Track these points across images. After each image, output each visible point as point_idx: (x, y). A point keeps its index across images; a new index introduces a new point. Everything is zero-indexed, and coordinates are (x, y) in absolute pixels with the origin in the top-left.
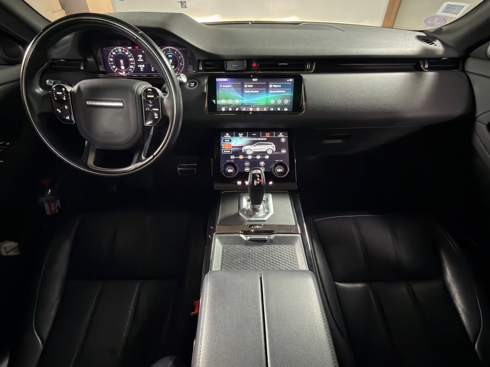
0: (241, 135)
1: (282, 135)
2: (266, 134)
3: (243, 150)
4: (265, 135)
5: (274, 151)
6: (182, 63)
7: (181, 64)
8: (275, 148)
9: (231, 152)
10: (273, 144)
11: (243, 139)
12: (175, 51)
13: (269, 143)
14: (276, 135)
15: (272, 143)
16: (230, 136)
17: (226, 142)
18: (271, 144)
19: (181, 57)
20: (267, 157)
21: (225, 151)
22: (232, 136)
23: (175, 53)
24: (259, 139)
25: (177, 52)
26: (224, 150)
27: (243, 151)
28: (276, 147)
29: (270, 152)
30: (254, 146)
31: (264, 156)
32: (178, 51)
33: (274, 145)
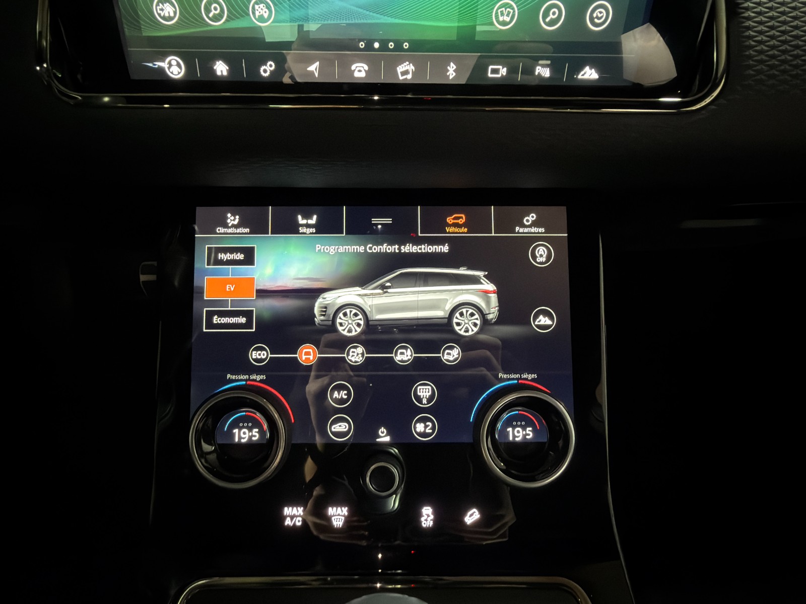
0: (307, 222)
1: (534, 224)
2: (450, 220)
3: (316, 311)
4: (442, 228)
5: (490, 317)
8: (494, 298)
9: (248, 325)
10: (484, 280)
11: (318, 247)
13: (462, 271)
14: (506, 225)
15: (480, 274)
16: (247, 230)
17: (221, 262)
18: (475, 280)
20: (452, 355)
21: (216, 320)
22: (258, 228)
24: (408, 248)
26: (210, 314)
27: (318, 319)
28: (500, 293)
29: (467, 326)
30: (383, 287)
31: (436, 346)
33: (491, 287)
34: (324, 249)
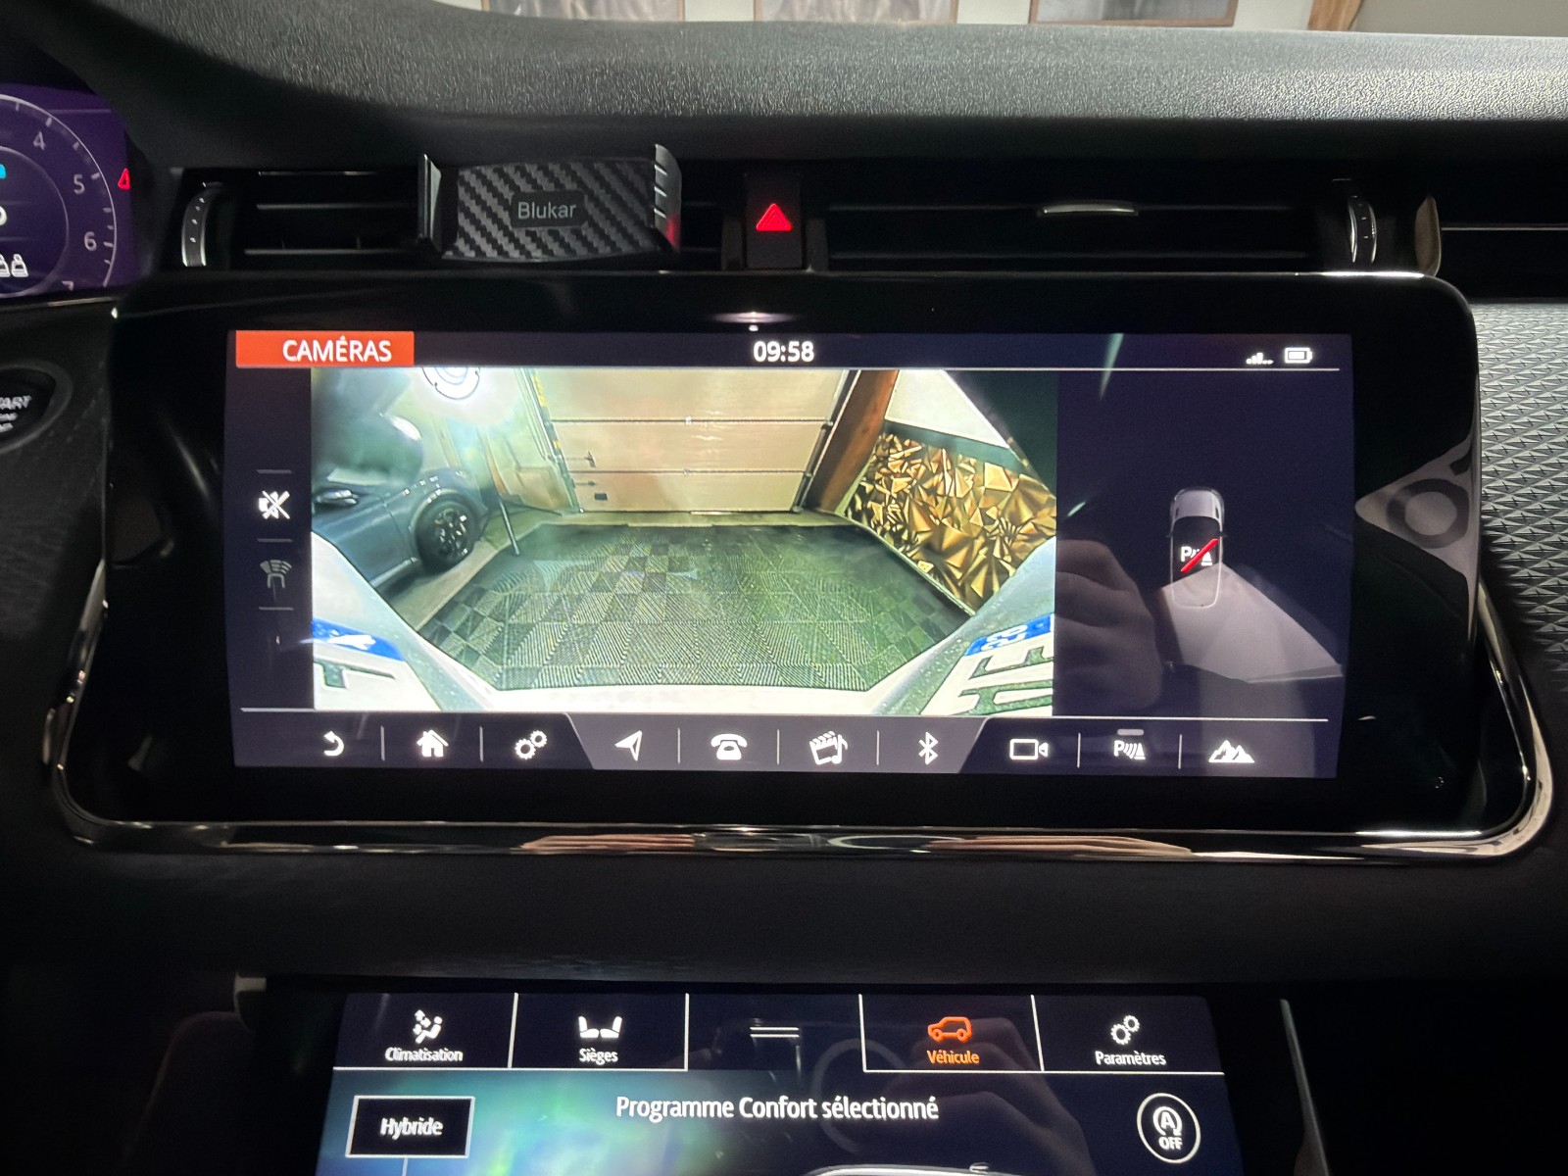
0: (599, 1036)
2: (935, 1031)
4: (917, 1052)
6: (102, 235)
7: (89, 242)
11: (623, 1103)
12: (37, 123)
14: (1071, 1047)
16: (458, 1056)
17: (386, 1146)
19: (86, 180)
22: (486, 1048)
23: (40, 142)
25: (50, 135)
32: (67, 129)
34: (636, 1106)
